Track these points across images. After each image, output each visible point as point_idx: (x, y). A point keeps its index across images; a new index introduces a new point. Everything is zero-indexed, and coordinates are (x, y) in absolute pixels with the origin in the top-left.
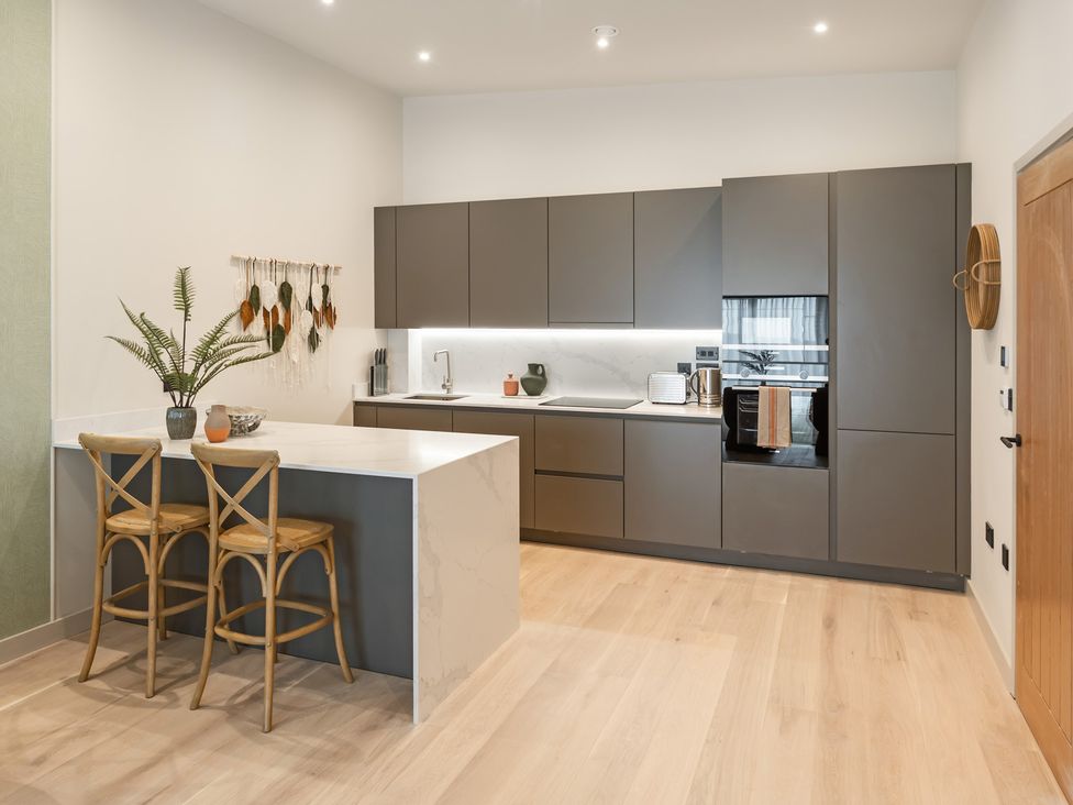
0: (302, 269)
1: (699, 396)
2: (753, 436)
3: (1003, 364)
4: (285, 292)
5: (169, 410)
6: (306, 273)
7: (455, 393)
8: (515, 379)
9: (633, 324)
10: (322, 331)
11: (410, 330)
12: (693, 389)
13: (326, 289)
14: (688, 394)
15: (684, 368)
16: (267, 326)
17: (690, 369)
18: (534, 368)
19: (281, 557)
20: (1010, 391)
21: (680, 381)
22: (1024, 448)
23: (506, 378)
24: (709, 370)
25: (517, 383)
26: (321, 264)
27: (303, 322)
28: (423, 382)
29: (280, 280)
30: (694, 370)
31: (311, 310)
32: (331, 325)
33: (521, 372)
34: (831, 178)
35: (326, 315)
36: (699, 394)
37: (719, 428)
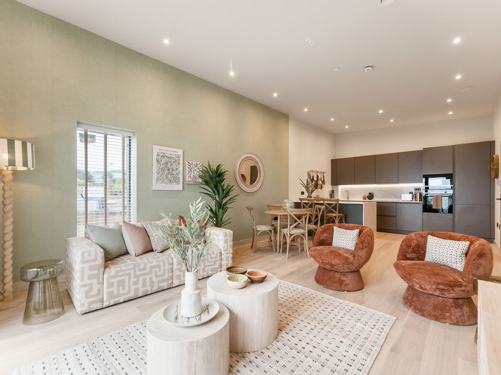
0: (320, 173)
2: (431, 207)
4: (317, 176)
7: (349, 200)
8: (365, 196)
9: (398, 183)
10: (323, 186)
11: (339, 186)
12: (414, 197)
13: (323, 176)
14: (412, 199)
15: (410, 193)
16: (315, 183)
17: (412, 193)
18: (370, 194)
19: (338, 217)
21: (410, 195)
23: (363, 196)
24: (418, 193)
26: (323, 172)
27: (320, 182)
28: (341, 197)
30: (414, 193)
32: (324, 184)
33: (368, 194)
34: (454, 146)
35: (324, 182)
36: (416, 198)
37: (422, 205)
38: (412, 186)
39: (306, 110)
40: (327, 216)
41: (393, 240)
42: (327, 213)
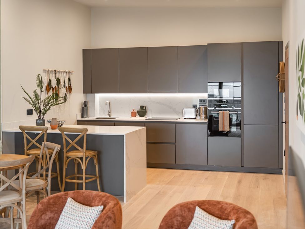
0: (62, 73)
1: (200, 116)
2: (218, 128)
4: (58, 80)
5: (37, 120)
6: (63, 74)
7: (112, 117)
8: (135, 111)
9: (178, 91)
10: (68, 95)
11: (95, 94)
12: (198, 114)
13: (69, 79)
14: (196, 115)
15: (195, 106)
16: (53, 93)
17: (197, 107)
18: (142, 107)
21: (194, 110)
22: (286, 124)
23: (132, 111)
24: (203, 107)
25: (136, 112)
26: (68, 71)
27: (63, 92)
28: (100, 113)
29: (57, 77)
31: (65, 87)
32: (71, 92)
34: (242, 44)
35: (69, 89)
36: (200, 115)
37: (207, 125)
38: (196, 97)
40: (68, 158)
41: (170, 183)
42: (67, 152)
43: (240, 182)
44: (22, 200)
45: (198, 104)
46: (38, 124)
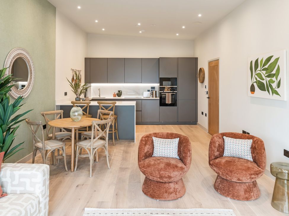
3: (206, 88)
5: (76, 98)
7: (101, 97)
11: (91, 84)
13: (80, 75)
15: (149, 91)
18: (119, 91)
20: (207, 92)
21: (148, 93)
22: (210, 99)
23: (114, 94)
24: (154, 91)
25: (116, 94)
28: (93, 95)
33: (117, 92)
37: (159, 101)
38: (149, 85)
39: (79, 7)
43: (181, 129)
44: (106, 144)
45: (150, 90)
46: (76, 100)
